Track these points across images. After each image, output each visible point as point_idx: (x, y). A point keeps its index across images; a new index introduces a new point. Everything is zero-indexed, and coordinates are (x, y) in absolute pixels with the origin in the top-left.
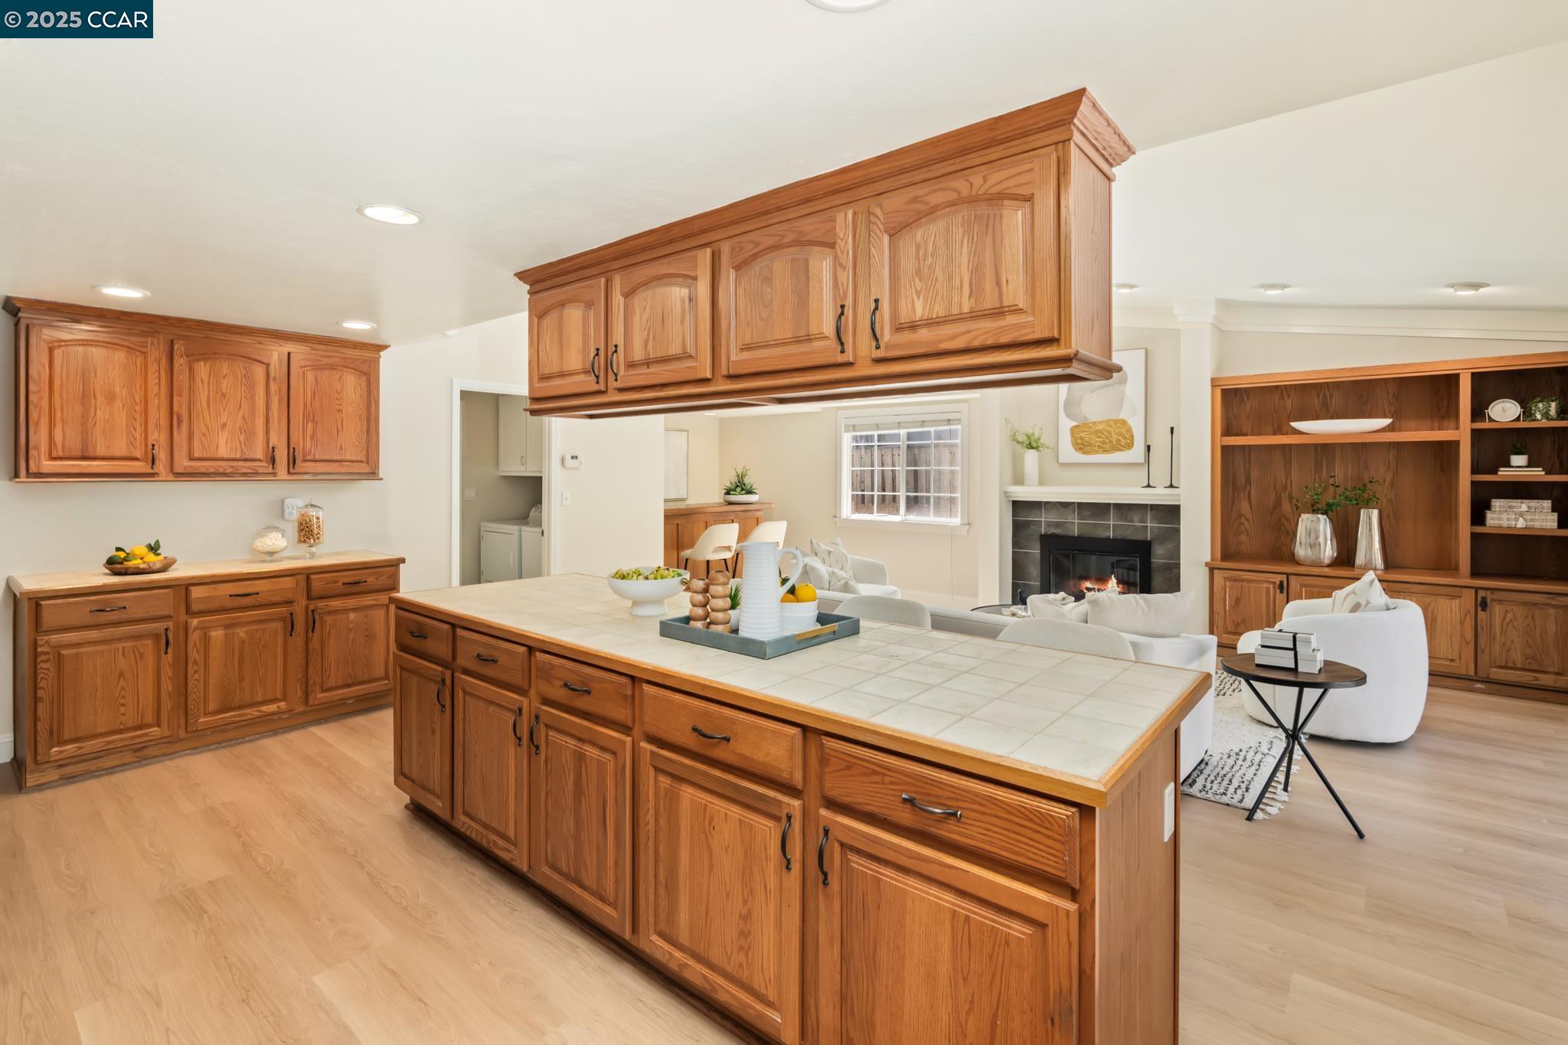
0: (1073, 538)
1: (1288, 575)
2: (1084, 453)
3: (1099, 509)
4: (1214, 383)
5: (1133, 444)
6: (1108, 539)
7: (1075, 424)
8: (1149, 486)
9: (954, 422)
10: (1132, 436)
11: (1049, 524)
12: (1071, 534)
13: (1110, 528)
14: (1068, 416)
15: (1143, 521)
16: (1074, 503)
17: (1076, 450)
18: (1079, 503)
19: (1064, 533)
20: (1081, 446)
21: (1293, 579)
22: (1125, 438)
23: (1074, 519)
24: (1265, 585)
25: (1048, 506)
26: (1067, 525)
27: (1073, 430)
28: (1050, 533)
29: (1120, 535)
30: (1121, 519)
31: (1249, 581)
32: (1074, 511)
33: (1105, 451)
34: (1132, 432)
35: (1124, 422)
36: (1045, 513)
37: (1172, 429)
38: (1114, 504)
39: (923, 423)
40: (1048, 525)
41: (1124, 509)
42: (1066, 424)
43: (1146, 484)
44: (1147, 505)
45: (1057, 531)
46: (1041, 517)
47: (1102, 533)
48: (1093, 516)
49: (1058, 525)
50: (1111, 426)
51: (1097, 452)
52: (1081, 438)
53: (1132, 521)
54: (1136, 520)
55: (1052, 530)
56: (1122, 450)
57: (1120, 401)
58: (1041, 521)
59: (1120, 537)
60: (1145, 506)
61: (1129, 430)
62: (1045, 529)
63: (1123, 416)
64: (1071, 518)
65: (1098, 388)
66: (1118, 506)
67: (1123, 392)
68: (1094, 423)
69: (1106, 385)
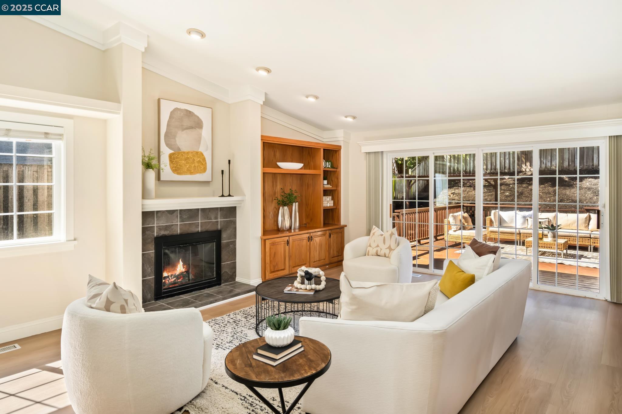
0: (177, 236)
2: (178, 173)
3: (192, 213)
5: (206, 169)
6: (198, 232)
7: (172, 152)
8: (223, 196)
9: (53, 137)
10: (206, 163)
11: (160, 228)
12: (175, 233)
13: (199, 225)
14: (168, 145)
15: (216, 218)
16: (177, 210)
17: (173, 171)
18: (181, 210)
19: (171, 233)
20: (176, 168)
21: (290, 237)
22: (202, 165)
23: (177, 222)
24: (283, 243)
25: (159, 214)
26: (173, 227)
27: (171, 156)
28: (160, 235)
29: (204, 229)
30: (205, 219)
31: (278, 243)
32: (177, 216)
33: (191, 173)
35: (202, 154)
36: (157, 220)
37: (229, 161)
38: (201, 209)
40: (159, 229)
41: (206, 211)
42: (166, 152)
43: (221, 195)
44: (219, 208)
45: (166, 233)
46: (154, 223)
47: (194, 230)
48: (189, 218)
49: (166, 228)
50: (194, 156)
51: (185, 173)
52: (176, 163)
53: (211, 219)
54: (213, 218)
55: (163, 233)
56: (200, 173)
57: (199, 140)
58: (154, 226)
59: (204, 230)
60: (217, 208)
61: (204, 159)
62: (157, 233)
63: (201, 149)
64: (175, 221)
65: (187, 129)
66: (203, 210)
67: (201, 134)
68: (184, 153)
69: (191, 128)
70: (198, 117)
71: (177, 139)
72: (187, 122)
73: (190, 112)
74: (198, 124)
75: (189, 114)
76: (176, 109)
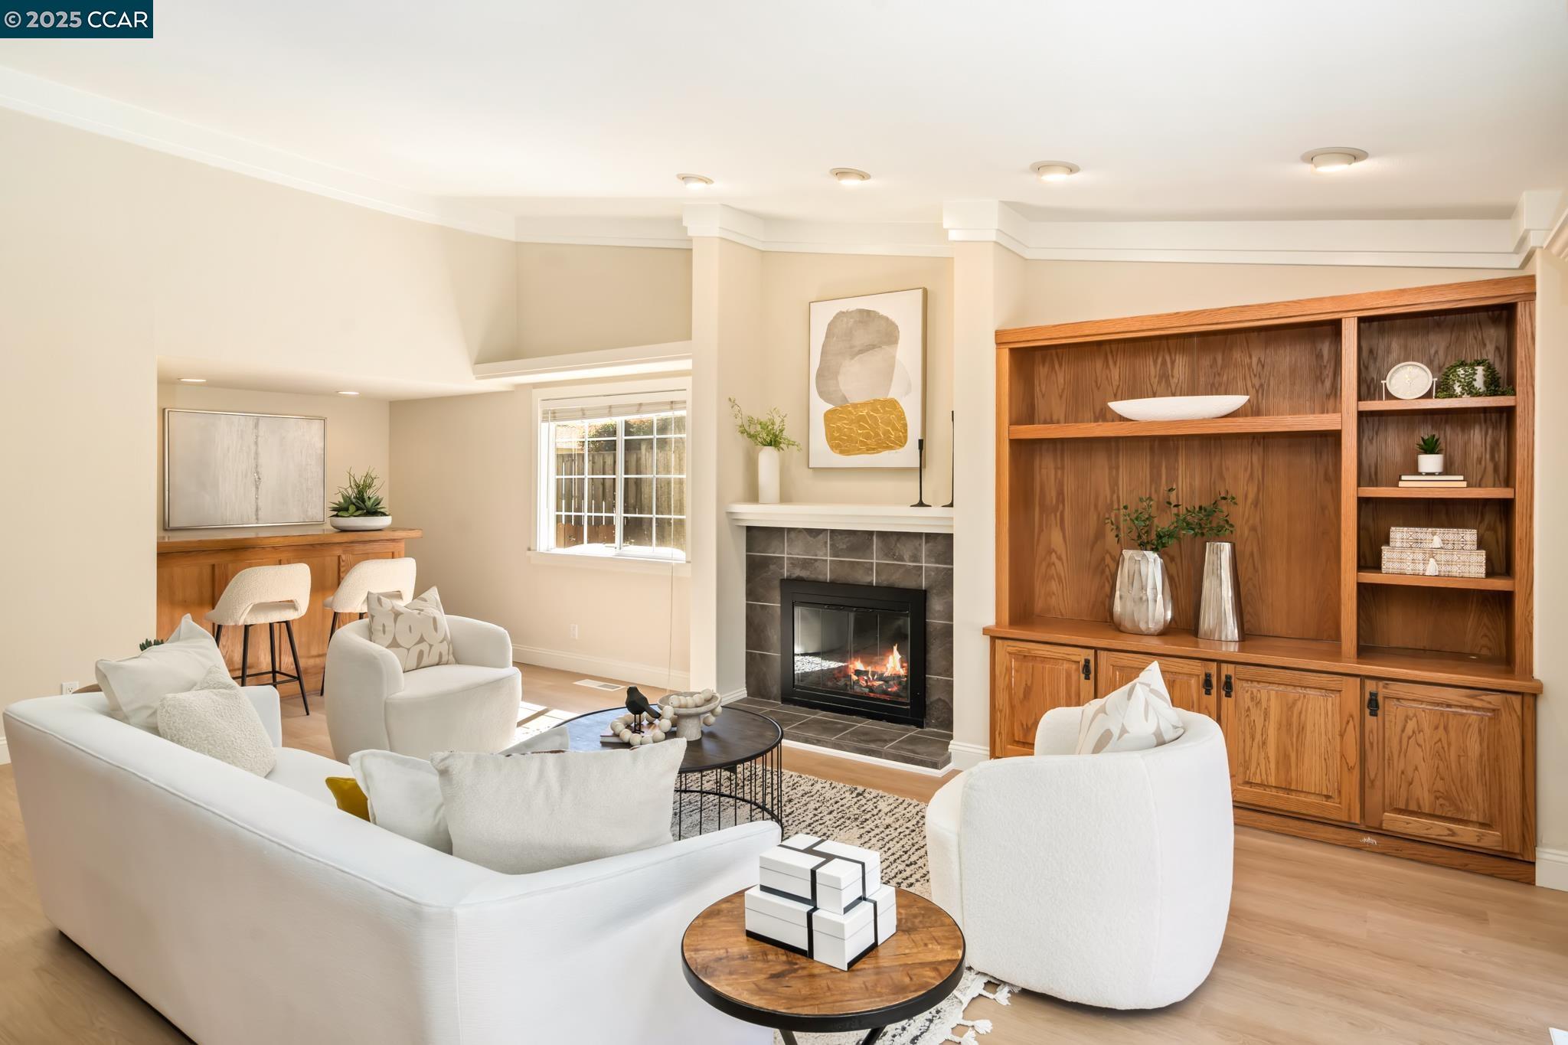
0: (825, 584)
1: (1096, 649)
2: (842, 452)
3: (857, 540)
4: (1001, 338)
5: (906, 438)
6: (869, 587)
7: (830, 407)
8: (921, 504)
10: (905, 426)
11: (794, 563)
12: (821, 578)
13: (872, 569)
14: (821, 394)
15: (915, 558)
16: (827, 530)
17: (832, 447)
18: (832, 531)
19: (813, 576)
20: (840, 442)
21: (1102, 654)
22: (895, 429)
23: (827, 555)
24: (1066, 665)
25: (792, 535)
26: (817, 564)
27: (829, 417)
28: (794, 576)
29: (886, 579)
30: (887, 555)
31: (1044, 659)
32: (826, 543)
33: (871, 450)
34: (904, 419)
35: (893, 404)
36: (788, 546)
37: (953, 414)
38: (878, 532)
39: (640, 407)
40: (792, 563)
41: (891, 539)
42: (820, 407)
43: (917, 501)
44: (922, 533)
45: (804, 574)
46: (783, 552)
47: (862, 578)
48: (852, 550)
49: (806, 564)
50: (876, 411)
51: (859, 452)
52: (839, 429)
53: (902, 559)
54: (906, 557)
55: (798, 573)
56: (890, 448)
57: (889, 372)
58: (784, 557)
59: (885, 584)
60: (919, 535)
61: (901, 417)
62: (788, 571)
63: (893, 394)
64: (821, 553)
65: (861, 352)
66: (883, 535)
67: (894, 357)
68: (855, 406)
69: (872, 347)
70: (887, 319)
71: (841, 378)
72: (861, 338)
73: (868, 312)
74: (889, 334)
75: (867, 316)
76: (841, 315)
